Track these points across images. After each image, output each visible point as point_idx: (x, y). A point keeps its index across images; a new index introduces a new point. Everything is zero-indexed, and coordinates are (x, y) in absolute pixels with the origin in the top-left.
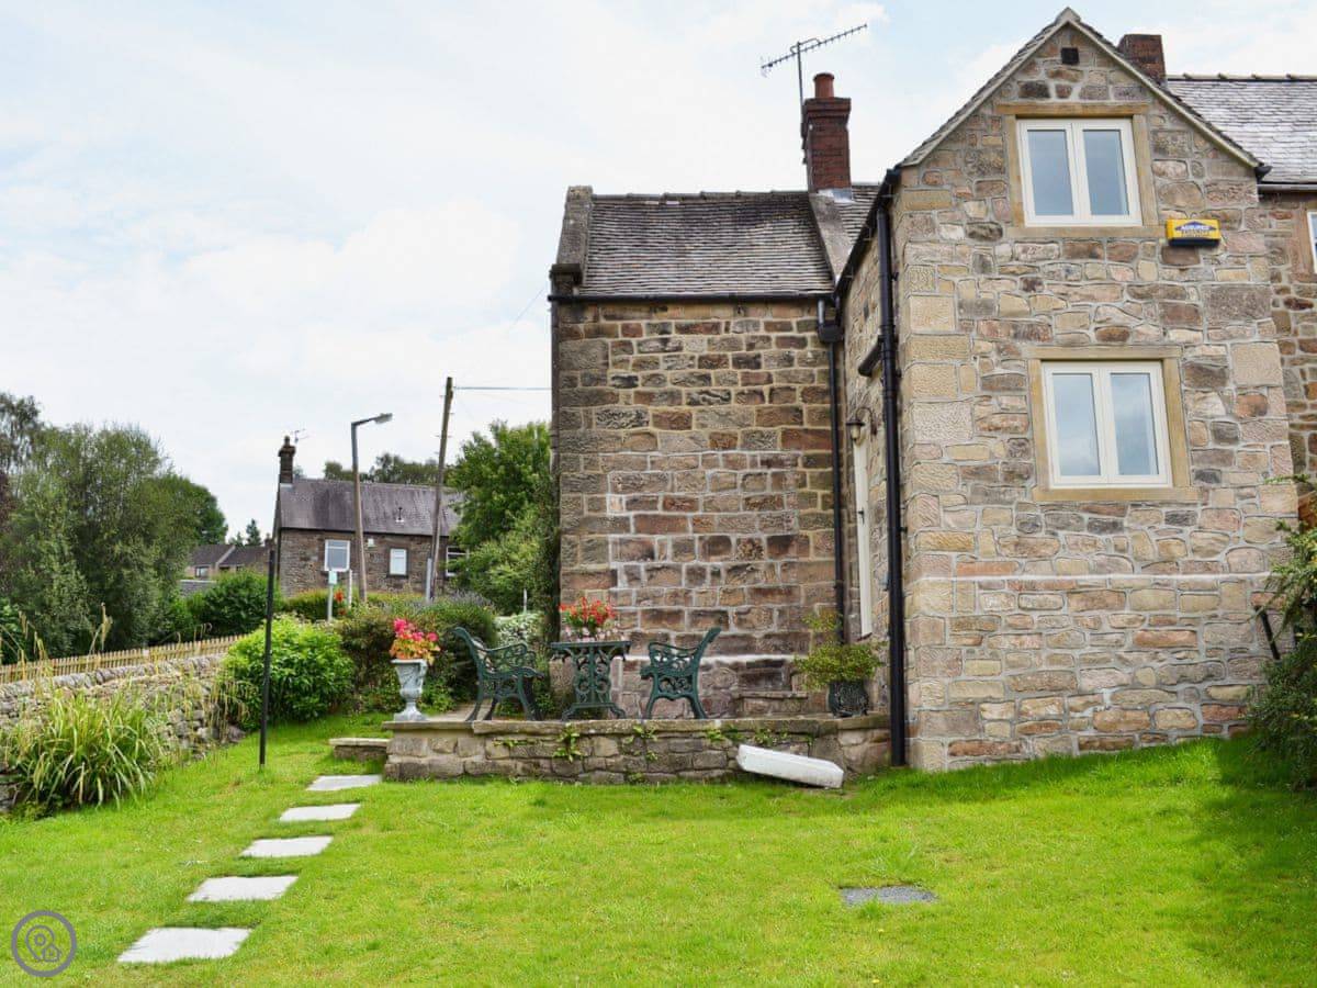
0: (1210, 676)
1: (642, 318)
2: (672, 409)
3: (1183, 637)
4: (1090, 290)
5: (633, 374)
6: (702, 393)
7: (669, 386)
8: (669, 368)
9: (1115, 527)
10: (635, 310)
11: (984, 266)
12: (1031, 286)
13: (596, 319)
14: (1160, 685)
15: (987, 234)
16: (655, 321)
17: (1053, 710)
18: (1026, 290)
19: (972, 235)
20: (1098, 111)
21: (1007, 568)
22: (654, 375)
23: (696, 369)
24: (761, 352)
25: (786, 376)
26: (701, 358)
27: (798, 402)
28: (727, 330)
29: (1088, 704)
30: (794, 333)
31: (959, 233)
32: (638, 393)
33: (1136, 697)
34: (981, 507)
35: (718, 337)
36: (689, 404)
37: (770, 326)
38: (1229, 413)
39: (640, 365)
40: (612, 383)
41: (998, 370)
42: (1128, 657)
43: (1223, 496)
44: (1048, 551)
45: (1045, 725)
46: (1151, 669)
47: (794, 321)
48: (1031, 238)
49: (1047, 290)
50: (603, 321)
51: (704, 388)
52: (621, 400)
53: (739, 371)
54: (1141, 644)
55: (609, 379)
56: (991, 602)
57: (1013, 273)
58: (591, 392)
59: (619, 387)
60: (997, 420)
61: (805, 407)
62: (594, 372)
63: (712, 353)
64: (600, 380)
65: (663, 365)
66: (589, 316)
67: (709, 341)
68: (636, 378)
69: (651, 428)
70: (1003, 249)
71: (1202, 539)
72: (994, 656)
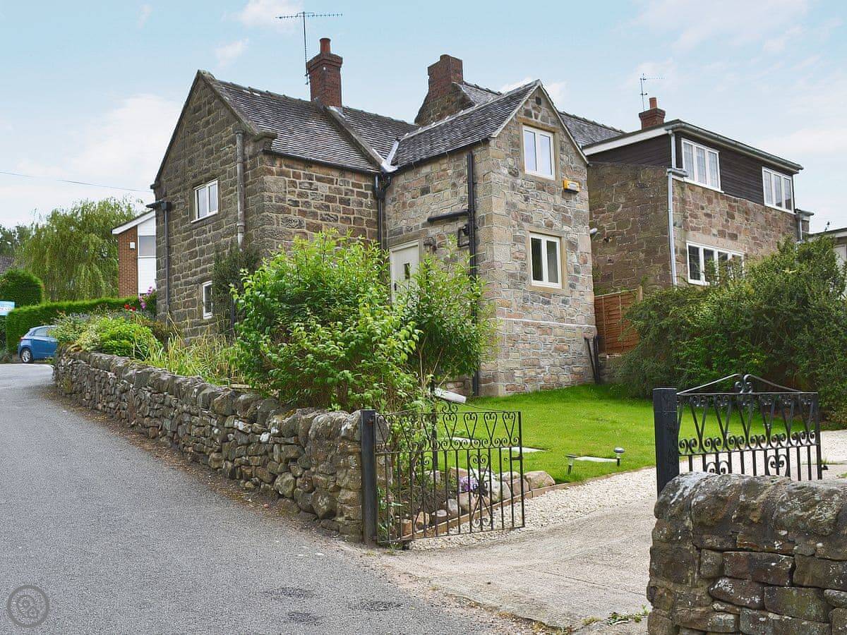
0: (573, 363)
1: (301, 169)
2: (314, 221)
3: (566, 347)
4: (542, 205)
5: (298, 200)
6: (326, 215)
7: (313, 209)
8: (313, 199)
9: (548, 303)
10: (298, 164)
11: (513, 188)
12: (526, 199)
13: (281, 166)
14: (561, 366)
15: (514, 174)
16: (306, 172)
17: (534, 374)
18: (525, 201)
19: (510, 173)
20: (546, 128)
21: (520, 316)
22: (306, 202)
23: (323, 202)
24: (351, 198)
25: (360, 212)
26: (326, 196)
27: (365, 226)
28: (336, 184)
29: (542, 372)
30: (363, 190)
31: (506, 171)
32: (299, 210)
33: (554, 369)
34: (513, 290)
35: (333, 187)
36: (321, 220)
37: (354, 185)
38: (578, 262)
39: (300, 195)
40: (289, 203)
41: (518, 234)
42: (553, 354)
43: (576, 295)
44: (530, 310)
45: (532, 379)
46: (558, 359)
47: (363, 184)
48: (526, 178)
49: (531, 202)
50: (284, 168)
51: (327, 212)
52: (292, 213)
53: (341, 206)
54: (557, 350)
55: (287, 200)
56: (518, 329)
57: (521, 192)
58: (279, 205)
59: (291, 205)
60: (517, 254)
61: (367, 229)
62: (280, 195)
63: (331, 194)
64: (283, 200)
65: (310, 197)
66: (278, 163)
67: (329, 187)
68: (299, 202)
69: (305, 230)
70: (519, 181)
71: (571, 310)
72: (518, 351)
